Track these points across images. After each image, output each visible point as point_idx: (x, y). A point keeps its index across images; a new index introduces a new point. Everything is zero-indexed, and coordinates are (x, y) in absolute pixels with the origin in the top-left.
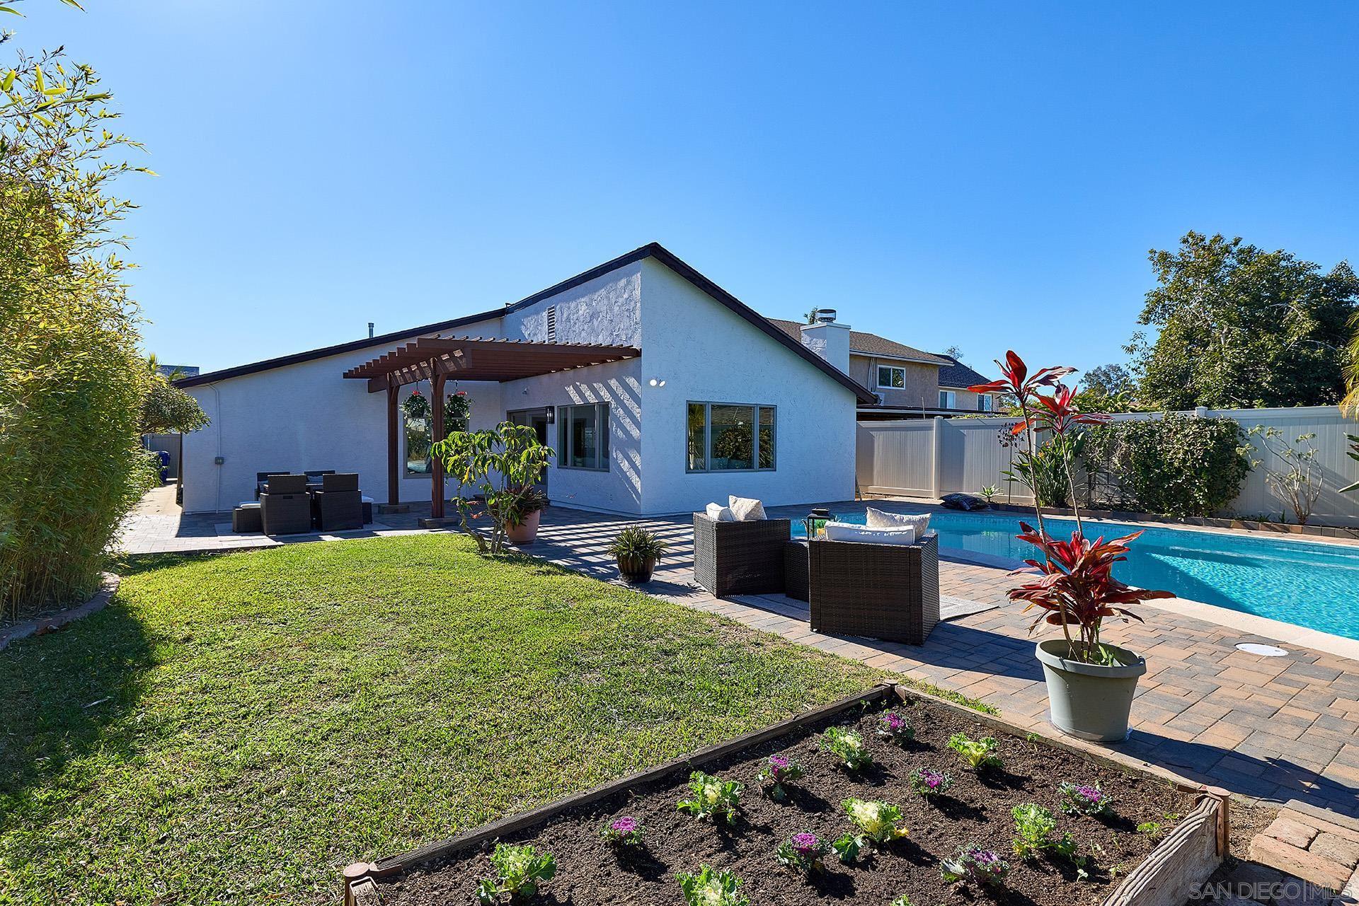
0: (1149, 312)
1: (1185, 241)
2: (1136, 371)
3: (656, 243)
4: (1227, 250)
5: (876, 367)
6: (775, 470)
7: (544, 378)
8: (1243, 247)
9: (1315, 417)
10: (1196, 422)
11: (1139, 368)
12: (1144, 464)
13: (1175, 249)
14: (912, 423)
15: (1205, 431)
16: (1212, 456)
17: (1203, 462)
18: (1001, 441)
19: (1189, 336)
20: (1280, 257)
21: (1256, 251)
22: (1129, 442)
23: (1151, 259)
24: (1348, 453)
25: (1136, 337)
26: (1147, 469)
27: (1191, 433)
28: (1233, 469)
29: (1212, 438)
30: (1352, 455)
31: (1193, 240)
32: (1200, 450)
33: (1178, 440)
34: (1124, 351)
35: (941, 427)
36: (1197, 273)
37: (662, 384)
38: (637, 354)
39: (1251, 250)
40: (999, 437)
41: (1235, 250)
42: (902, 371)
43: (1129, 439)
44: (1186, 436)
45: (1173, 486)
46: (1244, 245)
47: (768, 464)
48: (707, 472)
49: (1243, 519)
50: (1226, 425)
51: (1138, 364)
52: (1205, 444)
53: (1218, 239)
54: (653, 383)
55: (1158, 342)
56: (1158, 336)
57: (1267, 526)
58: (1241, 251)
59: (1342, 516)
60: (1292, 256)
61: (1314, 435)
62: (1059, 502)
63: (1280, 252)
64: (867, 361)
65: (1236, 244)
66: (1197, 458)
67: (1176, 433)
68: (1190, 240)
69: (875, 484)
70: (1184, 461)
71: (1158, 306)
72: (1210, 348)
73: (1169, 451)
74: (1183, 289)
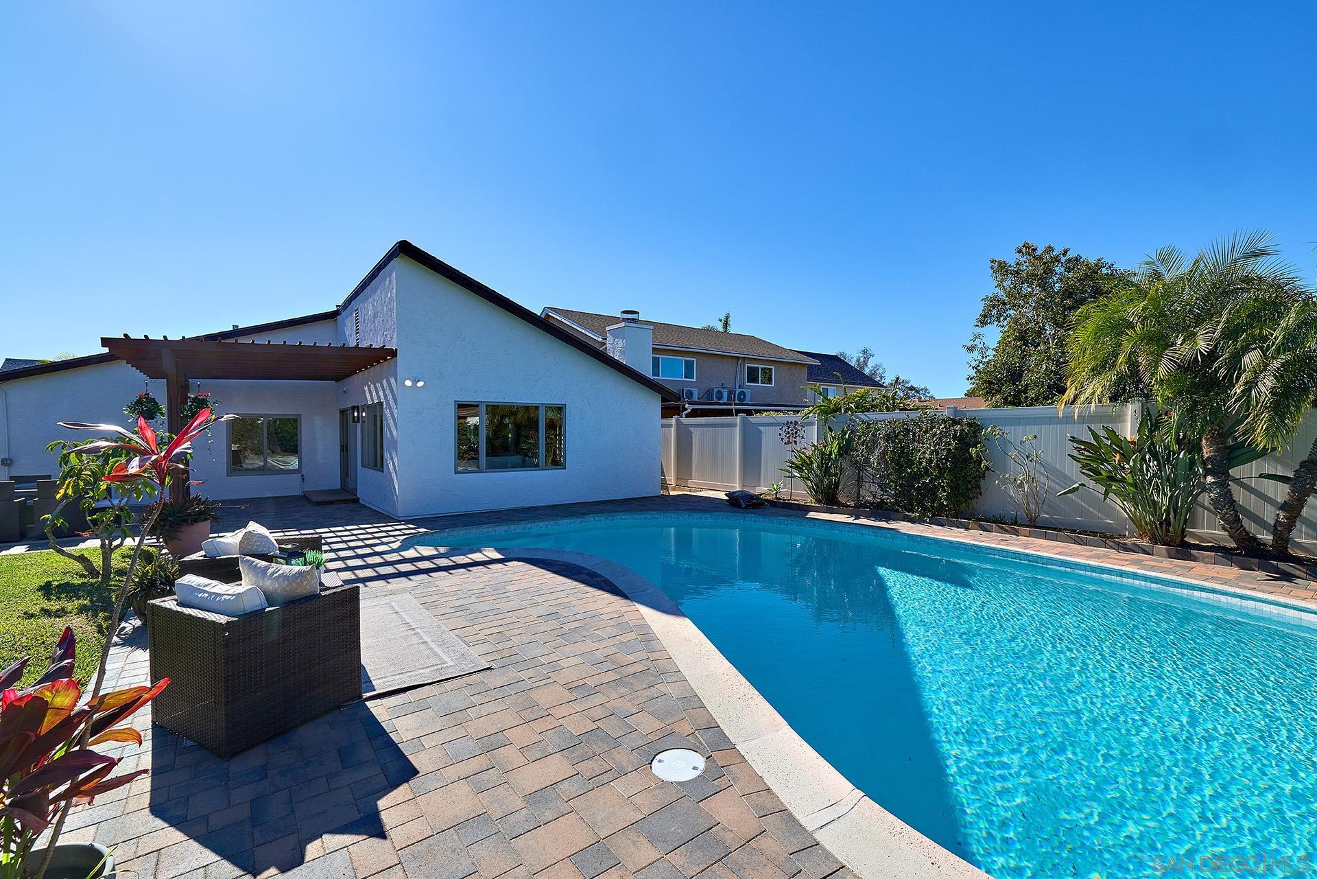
0: (985, 316)
1: (1020, 251)
2: (976, 369)
3: (405, 241)
4: (1056, 260)
5: (744, 365)
6: (565, 469)
7: (355, 376)
8: (1071, 257)
9: (1032, 418)
10: (944, 421)
11: (979, 366)
12: (898, 464)
13: (1012, 259)
14: (715, 420)
15: (950, 431)
16: (954, 456)
17: (946, 462)
18: (782, 439)
19: (1022, 338)
20: (1099, 265)
21: (1082, 260)
22: (887, 441)
23: (992, 267)
24: (1069, 455)
25: (976, 337)
26: (900, 469)
27: (938, 432)
28: (971, 470)
29: (955, 438)
30: (1072, 457)
31: (1028, 250)
32: (944, 450)
33: (928, 439)
34: (965, 350)
35: (744, 424)
36: (1030, 278)
37: (420, 384)
38: (393, 353)
39: (1077, 259)
40: (780, 434)
41: (1063, 260)
42: (770, 370)
43: (888, 438)
44: (934, 435)
45: (922, 486)
46: (1070, 255)
47: (556, 462)
48: (482, 472)
49: (980, 520)
50: (970, 425)
51: (977, 363)
52: (948, 444)
53: (1050, 249)
54: (408, 383)
55: (999, 343)
56: (999, 337)
57: (1002, 528)
58: (1069, 260)
59: (1072, 518)
60: (1113, 265)
61: (1035, 437)
62: (829, 500)
63: (1100, 260)
64: (735, 361)
65: (1065, 253)
66: (941, 459)
67: (925, 432)
68: (1024, 250)
69: (693, 478)
70: (931, 461)
71: (992, 311)
72: (1042, 347)
73: (919, 451)
74: (1014, 294)
